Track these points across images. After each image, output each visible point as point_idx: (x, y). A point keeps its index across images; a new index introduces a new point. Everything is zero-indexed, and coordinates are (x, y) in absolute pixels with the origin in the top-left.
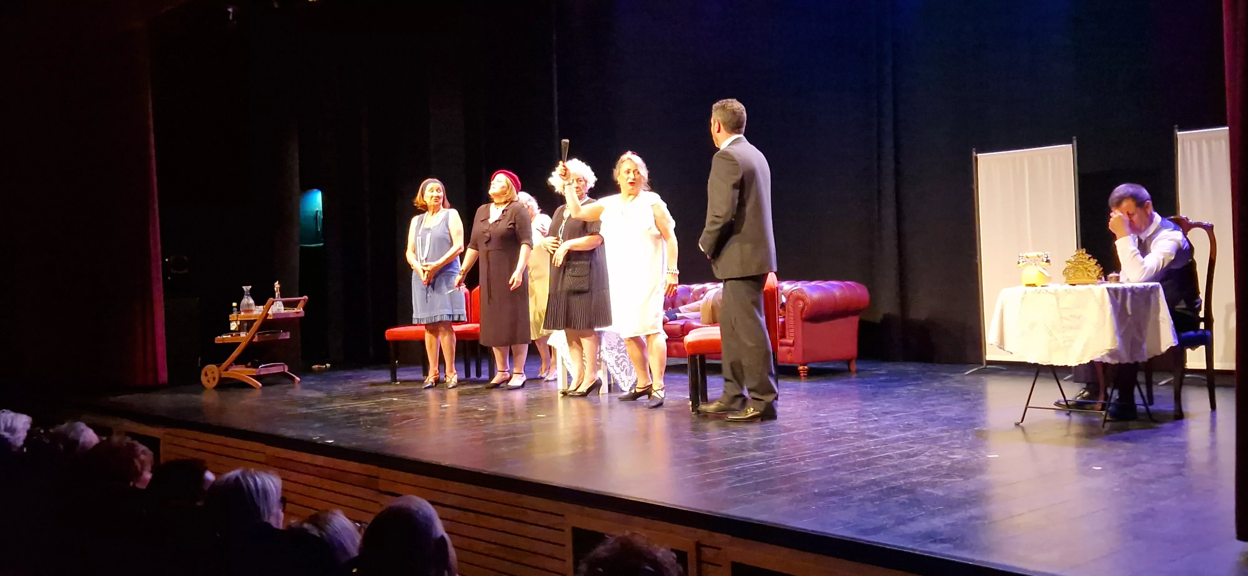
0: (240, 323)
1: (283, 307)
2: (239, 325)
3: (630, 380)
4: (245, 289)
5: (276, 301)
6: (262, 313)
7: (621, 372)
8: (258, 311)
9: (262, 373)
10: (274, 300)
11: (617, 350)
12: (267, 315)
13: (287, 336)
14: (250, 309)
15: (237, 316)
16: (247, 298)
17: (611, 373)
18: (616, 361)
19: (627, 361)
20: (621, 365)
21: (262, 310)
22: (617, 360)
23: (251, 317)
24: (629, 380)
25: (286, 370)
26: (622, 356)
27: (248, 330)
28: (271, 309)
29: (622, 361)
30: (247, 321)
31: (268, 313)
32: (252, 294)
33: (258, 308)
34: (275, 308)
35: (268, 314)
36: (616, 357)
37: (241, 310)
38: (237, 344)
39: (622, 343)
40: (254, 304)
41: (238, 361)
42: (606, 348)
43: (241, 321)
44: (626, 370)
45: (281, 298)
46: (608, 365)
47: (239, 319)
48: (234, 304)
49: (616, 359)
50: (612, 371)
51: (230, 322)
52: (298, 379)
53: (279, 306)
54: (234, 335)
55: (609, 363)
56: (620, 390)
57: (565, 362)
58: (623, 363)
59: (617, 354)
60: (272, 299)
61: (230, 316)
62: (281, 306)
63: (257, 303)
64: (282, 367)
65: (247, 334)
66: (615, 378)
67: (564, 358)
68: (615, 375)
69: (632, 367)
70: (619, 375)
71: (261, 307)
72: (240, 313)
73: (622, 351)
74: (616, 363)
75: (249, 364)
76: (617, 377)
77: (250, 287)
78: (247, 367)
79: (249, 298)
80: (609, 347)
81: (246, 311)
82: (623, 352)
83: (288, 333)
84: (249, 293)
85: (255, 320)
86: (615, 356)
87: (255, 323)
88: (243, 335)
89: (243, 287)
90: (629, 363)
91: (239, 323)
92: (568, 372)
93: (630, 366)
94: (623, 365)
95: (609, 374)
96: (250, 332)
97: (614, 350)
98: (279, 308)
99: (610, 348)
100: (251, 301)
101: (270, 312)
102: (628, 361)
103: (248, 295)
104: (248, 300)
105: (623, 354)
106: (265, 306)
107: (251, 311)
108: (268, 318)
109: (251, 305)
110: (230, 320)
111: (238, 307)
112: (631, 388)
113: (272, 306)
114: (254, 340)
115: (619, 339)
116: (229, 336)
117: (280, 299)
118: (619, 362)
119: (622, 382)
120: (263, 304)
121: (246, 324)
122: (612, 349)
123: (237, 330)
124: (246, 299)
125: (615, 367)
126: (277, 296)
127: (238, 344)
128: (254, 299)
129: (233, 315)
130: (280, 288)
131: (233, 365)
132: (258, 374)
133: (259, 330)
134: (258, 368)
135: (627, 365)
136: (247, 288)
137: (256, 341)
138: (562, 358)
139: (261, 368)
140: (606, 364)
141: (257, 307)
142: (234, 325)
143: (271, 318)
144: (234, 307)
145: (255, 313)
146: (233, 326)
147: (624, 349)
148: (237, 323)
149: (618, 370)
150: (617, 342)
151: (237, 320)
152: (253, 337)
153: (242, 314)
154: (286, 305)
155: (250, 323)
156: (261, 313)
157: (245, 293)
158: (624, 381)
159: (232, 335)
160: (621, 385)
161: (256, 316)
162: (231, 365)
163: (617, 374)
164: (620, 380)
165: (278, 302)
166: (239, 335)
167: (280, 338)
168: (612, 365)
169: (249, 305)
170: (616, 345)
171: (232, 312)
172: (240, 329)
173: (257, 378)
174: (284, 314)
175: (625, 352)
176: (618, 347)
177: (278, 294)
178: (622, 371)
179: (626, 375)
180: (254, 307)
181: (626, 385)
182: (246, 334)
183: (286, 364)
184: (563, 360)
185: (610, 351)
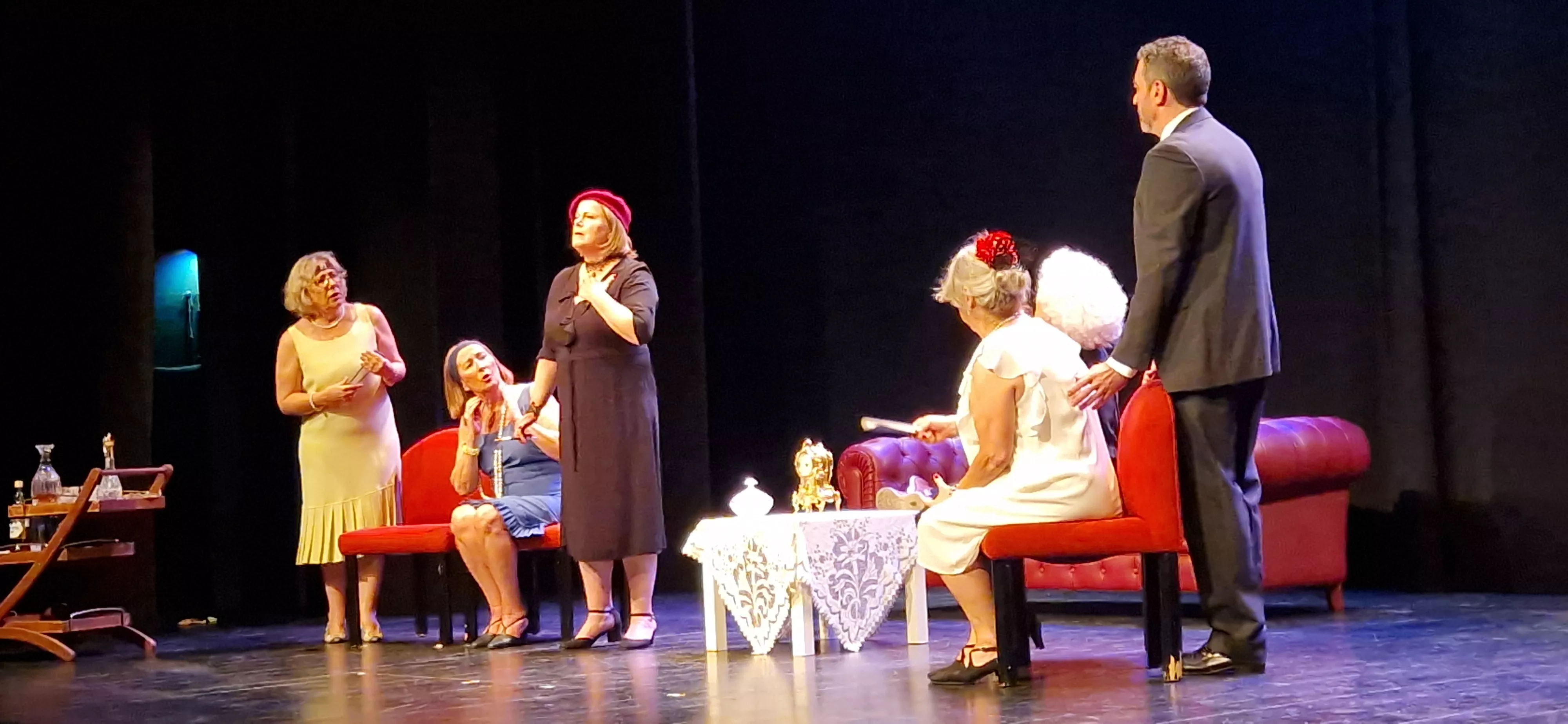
0: (30, 523)
1: (120, 489)
2: (27, 528)
3: (862, 626)
4: (41, 452)
5: (107, 474)
6: (77, 501)
7: (843, 611)
8: (69, 496)
9: (76, 629)
10: (104, 471)
11: (833, 561)
12: (88, 504)
13: (129, 550)
14: (52, 491)
15: (25, 508)
16: (45, 470)
17: (821, 611)
18: (830, 586)
19: (853, 587)
20: (842, 596)
21: (77, 494)
22: (834, 585)
23: (51, 510)
24: (860, 628)
25: (127, 622)
26: (843, 576)
27: (47, 537)
28: (95, 492)
29: (846, 587)
30: (46, 519)
31: (90, 500)
32: (56, 461)
33: (68, 491)
34: (104, 490)
35: (91, 503)
36: (832, 577)
37: (32, 495)
38: (24, 568)
39: (843, 549)
40: (59, 483)
41: (24, 607)
42: (810, 558)
43: (30, 518)
44: (853, 606)
45: (117, 467)
46: (814, 594)
47: (28, 515)
48: (18, 484)
49: (831, 583)
50: (823, 609)
51: (9, 521)
52: (152, 642)
53: (113, 486)
54: (17, 548)
55: (816, 591)
56: (839, 649)
57: (721, 591)
58: (846, 591)
59: (833, 571)
60: (98, 469)
61: (10, 508)
62: (117, 487)
63: (66, 482)
64: (119, 617)
65: (46, 545)
66: (830, 623)
67: (718, 584)
68: (829, 615)
69: (866, 600)
70: (837, 615)
71: (74, 490)
72: (30, 502)
73: (843, 565)
74: (832, 591)
75: (48, 612)
76: (833, 620)
77: (52, 446)
78: (44, 618)
79: (49, 469)
80: (816, 557)
81: (41, 498)
82: (846, 567)
83: (132, 544)
84: (49, 460)
85: (62, 517)
86: (828, 575)
87: (61, 525)
88: (35, 548)
89: (37, 447)
90: (858, 591)
91: (27, 524)
92: (728, 613)
93: (860, 598)
94: (845, 596)
95: (816, 613)
96: (51, 541)
97: (826, 562)
98: (112, 490)
99: (817, 559)
100: (54, 477)
101: (93, 498)
102: (856, 585)
103: (45, 463)
104: (47, 475)
105: (848, 572)
106: (82, 487)
107: (55, 497)
108: (89, 510)
109: (54, 484)
110: (9, 516)
111: (26, 490)
112: (863, 643)
113: (97, 487)
114: (60, 559)
115: (836, 540)
116: (7, 552)
117: (114, 470)
118: (837, 588)
119: (845, 631)
120: (79, 483)
121: (41, 527)
122: (822, 559)
123: (24, 538)
124: (43, 472)
125: (830, 598)
126: (107, 465)
127: (26, 567)
128: (58, 472)
129: (14, 505)
130: (115, 448)
131: (13, 614)
132: (68, 630)
133: (68, 538)
134: (69, 618)
135: (854, 596)
136: (44, 449)
137: (66, 559)
138: (715, 582)
139: (75, 617)
140: (809, 593)
141: (66, 488)
142: (17, 528)
143: (97, 510)
144: (17, 490)
145: (62, 500)
146: (16, 530)
147: (847, 561)
148: (23, 523)
149: (836, 606)
150: (833, 545)
151: (24, 518)
152: (58, 552)
153: (35, 503)
154: (128, 483)
155: (52, 522)
156: (75, 499)
157: (41, 460)
158: (847, 630)
159: (13, 550)
160: (842, 637)
161: (64, 506)
162: (9, 614)
163: (834, 614)
164: (840, 627)
165: (110, 477)
166: (29, 548)
167: (113, 555)
168: (820, 595)
169: (49, 485)
170: (830, 551)
171: (13, 502)
172: (30, 536)
173: (67, 638)
174: (125, 501)
175: (849, 567)
176: (834, 556)
177: (111, 461)
178: (845, 607)
179: (854, 617)
180: (59, 490)
181: (853, 637)
182: (43, 547)
183: (127, 611)
184: (716, 587)
185: (819, 564)
